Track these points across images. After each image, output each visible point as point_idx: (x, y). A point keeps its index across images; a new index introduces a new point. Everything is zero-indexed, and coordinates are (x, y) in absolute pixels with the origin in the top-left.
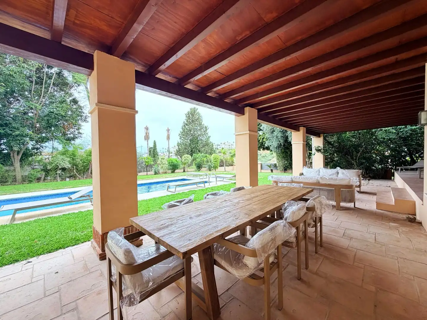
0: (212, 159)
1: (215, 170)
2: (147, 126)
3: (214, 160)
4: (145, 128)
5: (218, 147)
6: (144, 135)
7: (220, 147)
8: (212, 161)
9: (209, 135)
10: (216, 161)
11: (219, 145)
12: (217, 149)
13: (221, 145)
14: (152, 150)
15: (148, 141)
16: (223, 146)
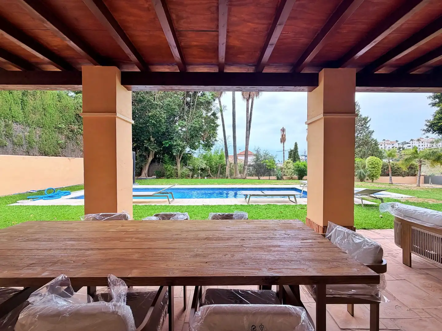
0: (367, 164)
1: (372, 181)
2: (283, 128)
3: (370, 166)
4: (281, 130)
5: (405, 146)
6: (280, 137)
7: (410, 146)
8: (366, 167)
9: (371, 129)
10: (374, 168)
11: (408, 143)
12: (401, 149)
13: (411, 142)
14: (293, 153)
15: (284, 144)
16: (416, 144)
